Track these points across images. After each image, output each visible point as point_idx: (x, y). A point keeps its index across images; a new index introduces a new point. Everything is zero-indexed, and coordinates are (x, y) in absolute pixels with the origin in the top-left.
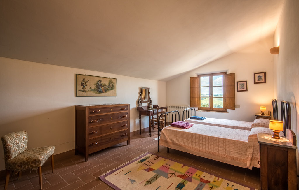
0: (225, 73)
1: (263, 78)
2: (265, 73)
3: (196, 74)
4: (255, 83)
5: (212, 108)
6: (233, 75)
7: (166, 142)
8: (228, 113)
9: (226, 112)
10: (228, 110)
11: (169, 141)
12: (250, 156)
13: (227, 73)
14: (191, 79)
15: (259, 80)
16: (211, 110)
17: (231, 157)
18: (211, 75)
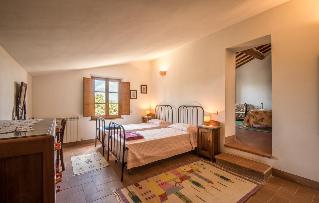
0: (120, 81)
2: (147, 86)
3: (90, 74)
4: (141, 93)
5: (108, 116)
6: (128, 84)
8: (123, 118)
9: (120, 118)
10: (122, 116)
13: (122, 81)
14: (85, 81)
15: (143, 91)
16: (107, 117)
18: (107, 80)
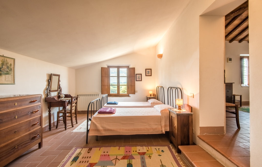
0: (128, 67)
1: (150, 72)
2: (151, 69)
3: (106, 65)
4: (146, 76)
5: (119, 94)
6: (134, 69)
7: (97, 130)
8: (130, 97)
9: (129, 96)
10: (130, 95)
11: (100, 128)
12: (163, 125)
13: (130, 67)
14: (102, 69)
15: (148, 74)
16: (119, 95)
17: (152, 128)
18: (118, 67)
